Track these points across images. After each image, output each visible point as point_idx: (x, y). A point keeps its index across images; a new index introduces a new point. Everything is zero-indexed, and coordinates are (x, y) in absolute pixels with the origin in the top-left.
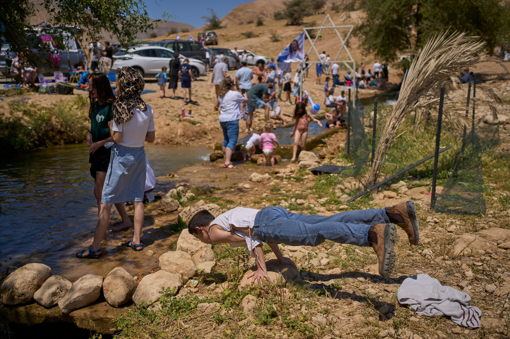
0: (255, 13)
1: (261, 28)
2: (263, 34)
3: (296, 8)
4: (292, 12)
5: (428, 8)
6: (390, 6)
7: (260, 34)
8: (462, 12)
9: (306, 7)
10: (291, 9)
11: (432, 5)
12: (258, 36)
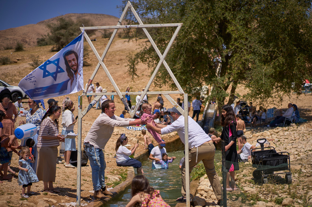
0: (16, 40)
1: (20, 53)
2: (23, 60)
3: (63, 31)
4: (58, 36)
5: (238, 26)
6: (194, 21)
7: (18, 60)
8: (284, 30)
9: (75, 31)
10: (57, 32)
11: (241, 23)
12: (16, 62)
